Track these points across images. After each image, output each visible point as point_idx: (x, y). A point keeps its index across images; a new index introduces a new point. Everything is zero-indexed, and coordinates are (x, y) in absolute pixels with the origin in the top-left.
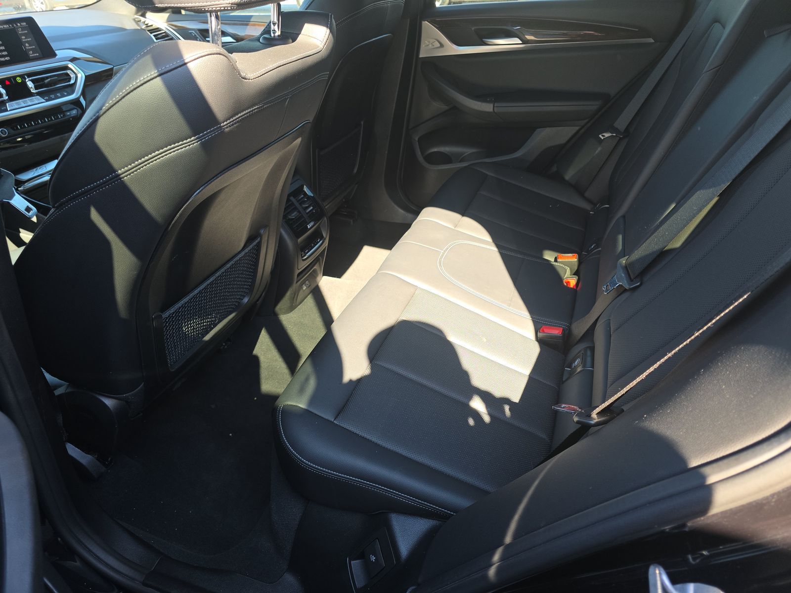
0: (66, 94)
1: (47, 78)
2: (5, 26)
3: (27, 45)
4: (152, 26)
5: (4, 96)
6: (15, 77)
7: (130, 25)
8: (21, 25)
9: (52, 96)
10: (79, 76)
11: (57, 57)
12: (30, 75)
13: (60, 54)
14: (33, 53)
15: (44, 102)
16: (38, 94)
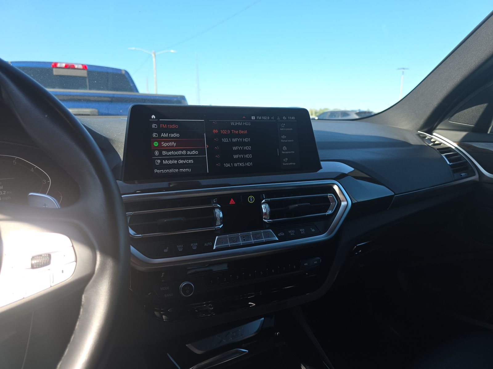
0: (313, 230)
1: (294, 201)
2: (264, 118)
3: (285, 148)
4: (439, 144)
5: (218, 223)
6: (247, 194)
7: (414, 140)
8: (287, 119)
9: (292, 232)
10: (344, 203)
11: (320, 171)
12: (270, 193)
13: (327, 166)
14: (288, 162)
15: (276, 241)
16: (271, 226)
